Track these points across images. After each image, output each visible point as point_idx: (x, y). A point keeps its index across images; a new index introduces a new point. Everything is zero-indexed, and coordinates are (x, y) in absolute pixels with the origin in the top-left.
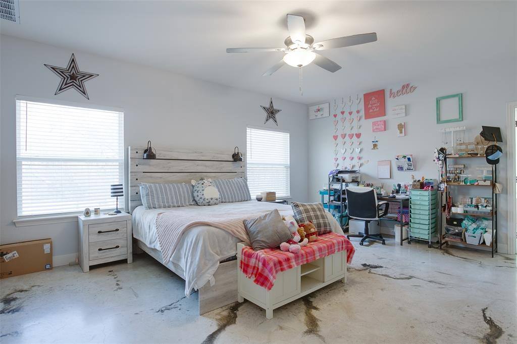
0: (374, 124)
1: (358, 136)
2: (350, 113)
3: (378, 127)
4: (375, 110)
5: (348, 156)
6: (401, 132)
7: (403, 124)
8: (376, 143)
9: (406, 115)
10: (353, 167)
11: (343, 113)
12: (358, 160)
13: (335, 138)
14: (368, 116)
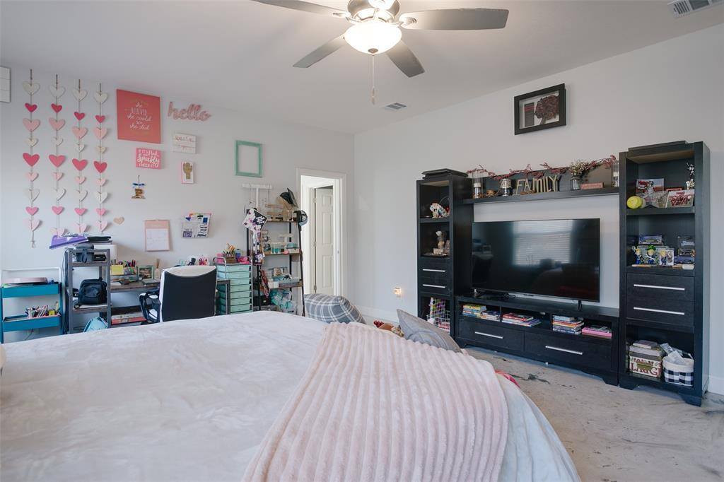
0: (139, 152)
1: (101, 167)
2: (80, 116)
3: (148, 160)
4: (142, 127)
5: (70, 204)
6: (188, 177)
7: (191, 164)
8: (141, 188)
9: (196, 153)
10: (88, 228)
11: (57, 108)
12: (98, 217)
13: (31, 159)
14: (124, 133)
